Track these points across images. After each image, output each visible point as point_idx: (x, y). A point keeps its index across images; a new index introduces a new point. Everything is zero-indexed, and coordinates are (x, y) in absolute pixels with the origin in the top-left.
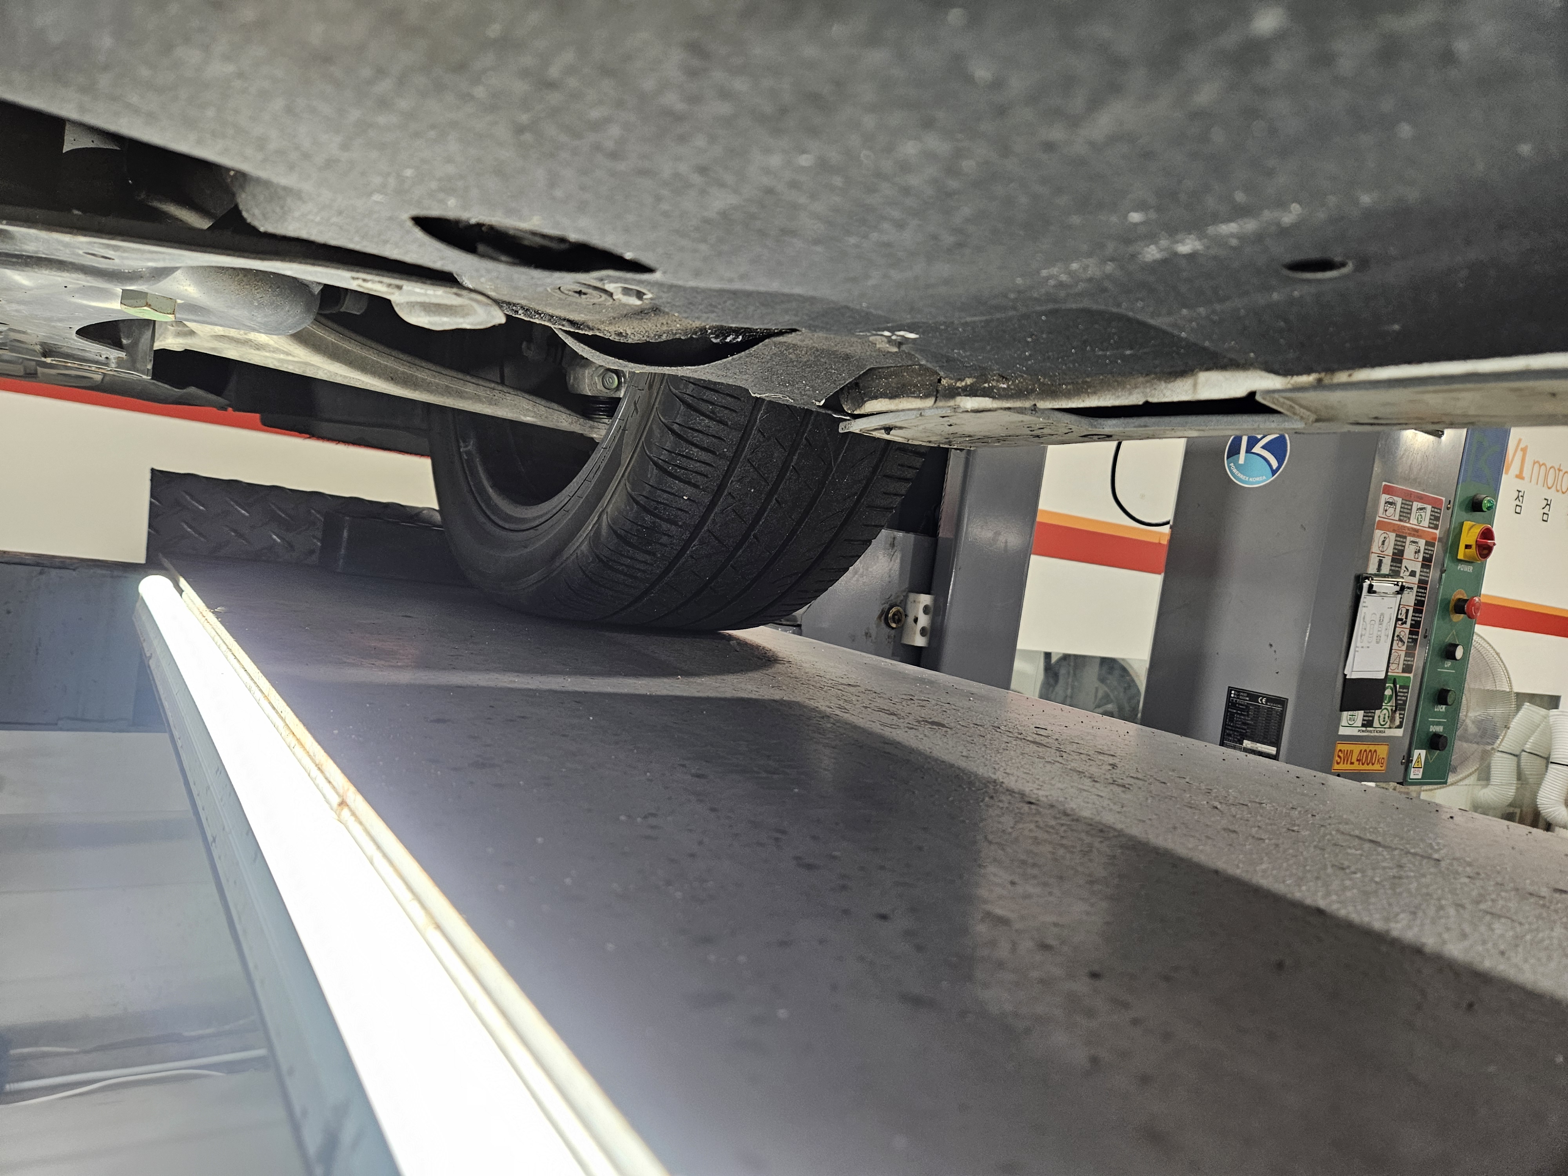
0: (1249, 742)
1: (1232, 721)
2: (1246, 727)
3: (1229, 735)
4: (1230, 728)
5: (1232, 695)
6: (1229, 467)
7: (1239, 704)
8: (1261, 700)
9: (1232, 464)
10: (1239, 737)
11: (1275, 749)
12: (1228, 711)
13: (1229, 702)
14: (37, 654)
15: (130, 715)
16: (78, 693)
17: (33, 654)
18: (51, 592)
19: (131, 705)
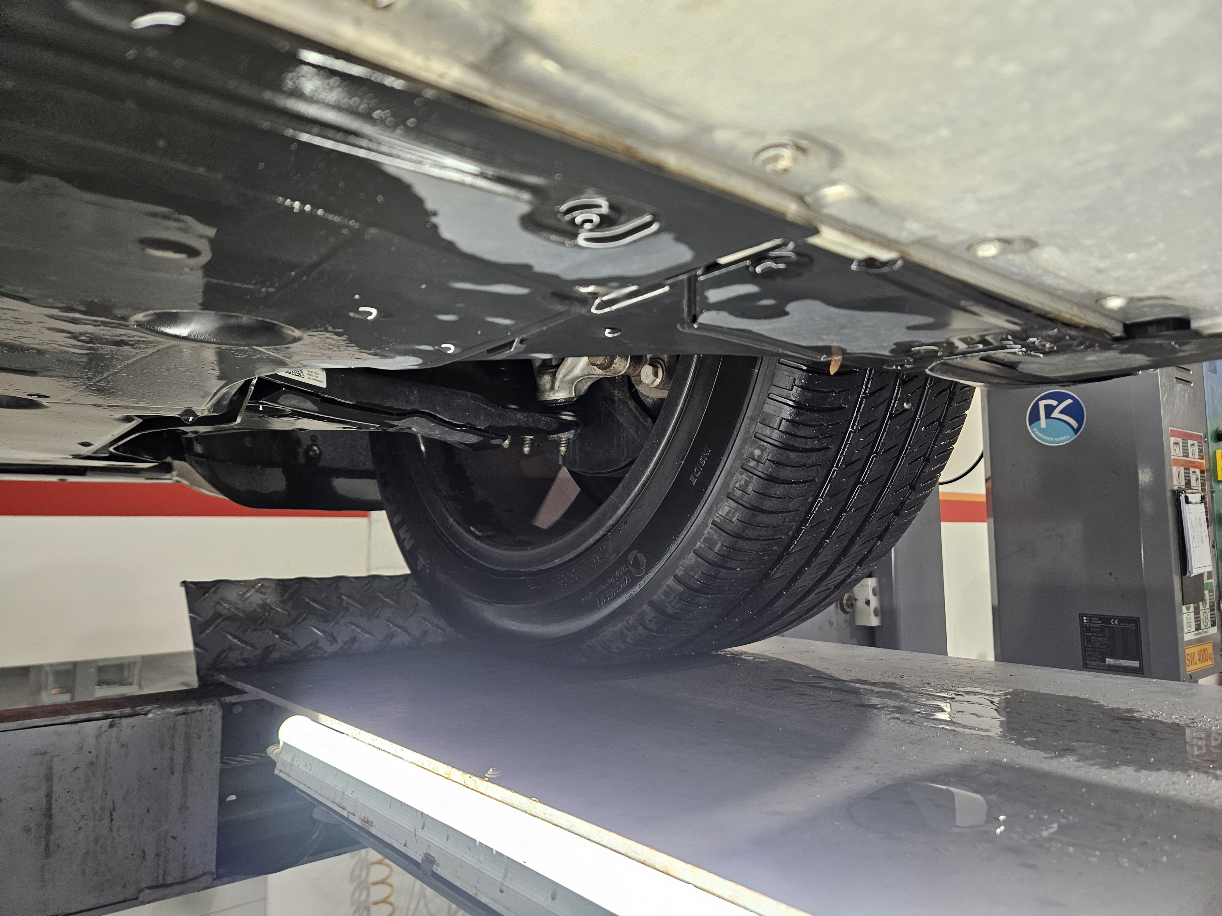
0: (1112, 660)
1: (1090, 643)
2: (1105, 647)
3: (1089, 655)
4: (1090, 649)
5: (1085, 621)
6: (1033, 432)
7: (1093, 628)
8: (1114, 622)
9: (1035, 429)
10: (1100, 657)
11: (1138, 662)
12: (1084, 635)
13: (1083, 627)
14: (112, 820)
15: (213, 868)
16: (158, 855)
17: (106, 821)
18: (123, 745)
19: (214, 855)
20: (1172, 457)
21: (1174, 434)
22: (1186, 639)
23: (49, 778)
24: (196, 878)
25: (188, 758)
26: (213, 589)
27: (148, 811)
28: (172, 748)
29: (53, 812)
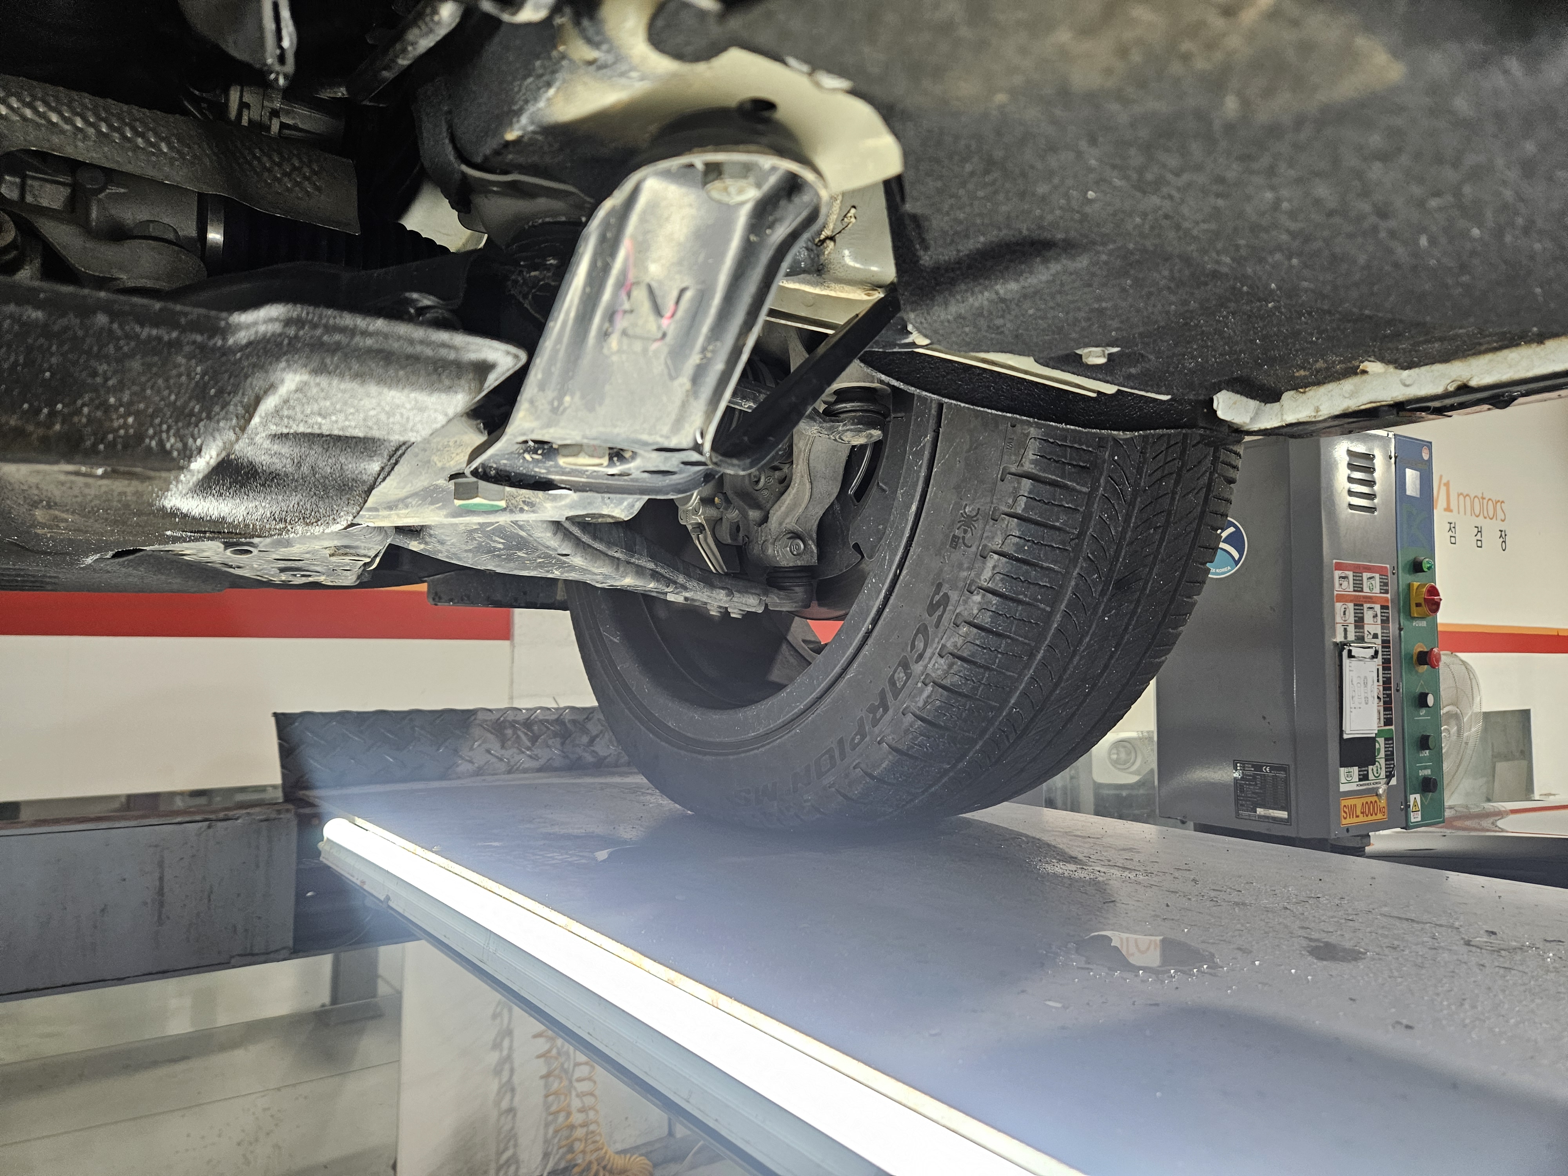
0: (1262, 809)
1: (1243, 792)
2: (1258, 796)
3: (1242, 805)
4: (1242, 799)
8: (1266, 769)
12: (1237, 783)
14: (210, 900)
15: (291, 943)
16: (246, 930)
17: (206, 901)
18: (218, 843)
19: (291, 934)
20: (1336, 593)
21: (1339, 567)
22: (1342, 790)
23: (161, 864)
24: (277, 951)
26: (300, 719)
27: (239, 895)
28: (258, 848)
29: (165, 890)
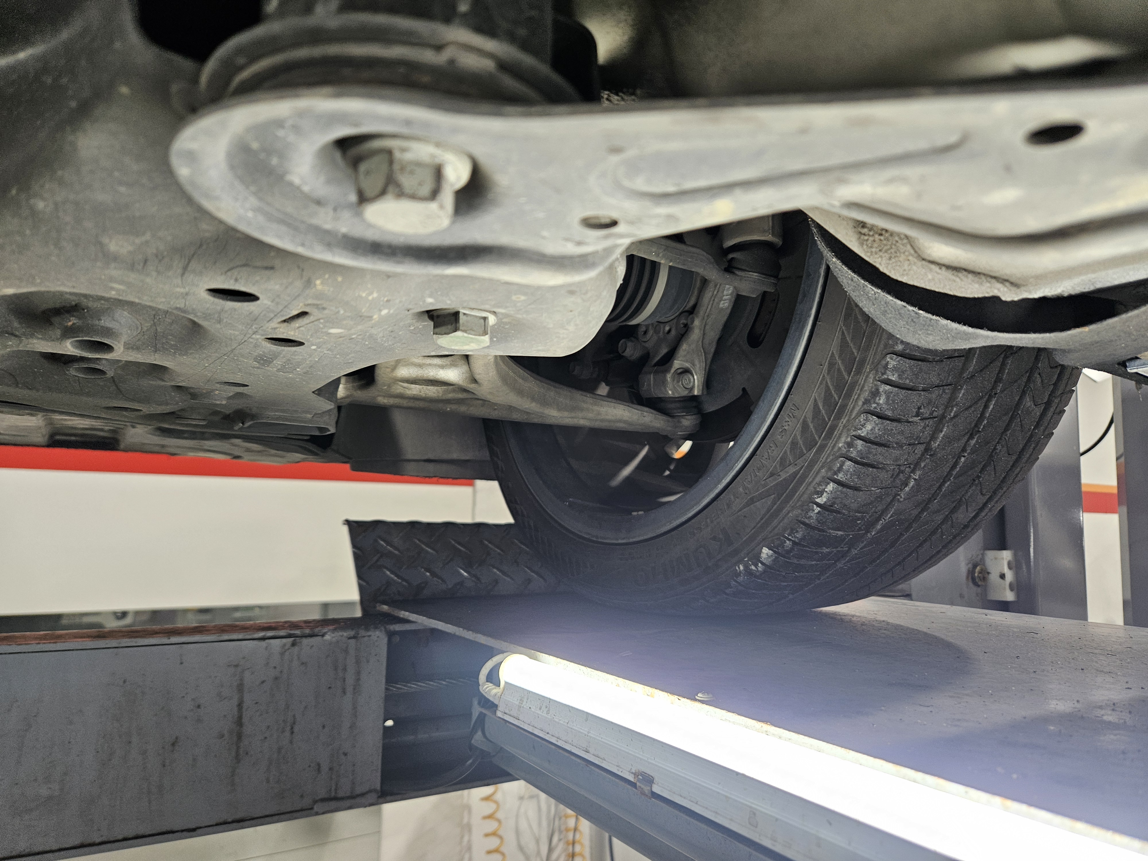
25: (358, 680)
